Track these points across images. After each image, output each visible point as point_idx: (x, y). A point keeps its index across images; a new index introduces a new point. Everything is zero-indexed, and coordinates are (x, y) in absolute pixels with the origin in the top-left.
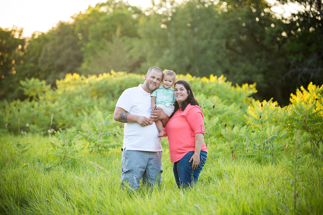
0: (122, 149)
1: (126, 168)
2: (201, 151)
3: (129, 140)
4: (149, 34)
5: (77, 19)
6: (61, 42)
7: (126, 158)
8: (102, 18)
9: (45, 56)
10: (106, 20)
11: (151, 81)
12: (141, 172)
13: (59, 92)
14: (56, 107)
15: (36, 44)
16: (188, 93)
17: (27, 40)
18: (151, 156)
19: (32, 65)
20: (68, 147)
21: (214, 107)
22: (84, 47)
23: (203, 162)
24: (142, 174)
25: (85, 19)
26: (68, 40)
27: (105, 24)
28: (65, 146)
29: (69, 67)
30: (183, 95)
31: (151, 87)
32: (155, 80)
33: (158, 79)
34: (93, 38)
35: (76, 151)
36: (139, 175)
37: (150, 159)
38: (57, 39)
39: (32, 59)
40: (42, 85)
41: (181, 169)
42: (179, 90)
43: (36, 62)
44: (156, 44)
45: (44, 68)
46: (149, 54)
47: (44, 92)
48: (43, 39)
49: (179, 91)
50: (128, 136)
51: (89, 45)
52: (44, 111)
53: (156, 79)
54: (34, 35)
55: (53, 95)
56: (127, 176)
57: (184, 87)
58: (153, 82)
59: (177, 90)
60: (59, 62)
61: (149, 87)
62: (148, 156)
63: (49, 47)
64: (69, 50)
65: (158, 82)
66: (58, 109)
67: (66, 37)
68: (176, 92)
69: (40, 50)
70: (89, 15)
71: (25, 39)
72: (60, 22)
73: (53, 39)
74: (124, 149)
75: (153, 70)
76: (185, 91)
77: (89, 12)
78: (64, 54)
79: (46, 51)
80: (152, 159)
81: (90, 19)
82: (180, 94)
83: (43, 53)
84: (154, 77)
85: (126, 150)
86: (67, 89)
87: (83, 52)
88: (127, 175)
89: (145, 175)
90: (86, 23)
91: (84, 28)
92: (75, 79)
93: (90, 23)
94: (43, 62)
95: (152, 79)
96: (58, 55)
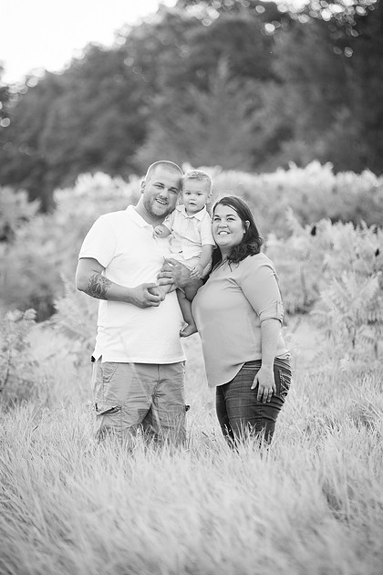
0: (93, 359)
1: (105, 403)
2: (277, 359)
3: (109, 340)
4: (299, 71)
5: (130, 39)
6: (93, 94)
7: (105, 380)
8: (190, 34)
9: (56, 128)
10: (200, 39)
11: (156, 195)
12: (140, 411)
13: (61, 217)
14: (49, 255)
15: (33, 99)
16: (245, 226)
17: (12, 91)
18: (163, 375)
19: (26, 151)
20: (14, 353)
21: (377, 253)
22: (146, 104)
23: (285, 385)
24: (143, 415)
25: (151, 37)
26: (109, 88)
27: (198, 48)
28: (8, 352)
29: (112, 156)
30: (234, 232)
31: (158, 208)
32: (164, 193)
33: (171, 189)
34: (170, 84)
35: (35, 362)
36: (133, 419)
37: (160, 382)
38: (84, 86)
39: (25, 136)
40: (18, 203)
41: (237, 404)
42: (223, 220)
43: (33, 143)
44: (316, 94)
45: (53, 157)
46: (301, 121)
47: (24, 219)
48: (50, 87)
49: (224, 223)
50: (107, 328)
51: (159, 100)
52: (18, 265)
53: (166, 189)
54: (28, 79)
55: (46, 226)
56: (109, 421)
57: (235, 213)
58: (161, 197)
59: (218, 219)
60: (88, 142)
61: (151, 208)
62: (154, 375)
63: (63, 106)
64: (112, 114)
65: (172, 195)
66: (52, 261)
67: (105, 82)
68: (216, 224)
69: (43, 114)
70: (159, 27)
71: (8, 88)
72: (90, 44)
73: (74, 88)
74: (97, 359)
75: (159, 169)
76: (237, 223)
77: (158, 20)
78: (100, 123)
79: (58, 117)
80: (163, 380)
81: (162, 37)
82: (227, 230)
83: (50, 122)
84: (161, 186)
85: (103, 361)
86: (78, 212)
87: (145, 119)
88: (107, 418)
89: (147, 418)
90: (151, 46)
91: (148, 59)
92: (98, 188)
93: (162, 48)
94: (52, 145)
95: (157, 190)
96: (86, 127)
